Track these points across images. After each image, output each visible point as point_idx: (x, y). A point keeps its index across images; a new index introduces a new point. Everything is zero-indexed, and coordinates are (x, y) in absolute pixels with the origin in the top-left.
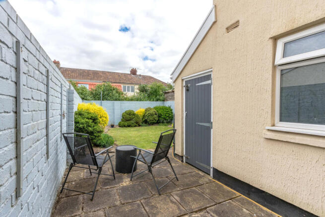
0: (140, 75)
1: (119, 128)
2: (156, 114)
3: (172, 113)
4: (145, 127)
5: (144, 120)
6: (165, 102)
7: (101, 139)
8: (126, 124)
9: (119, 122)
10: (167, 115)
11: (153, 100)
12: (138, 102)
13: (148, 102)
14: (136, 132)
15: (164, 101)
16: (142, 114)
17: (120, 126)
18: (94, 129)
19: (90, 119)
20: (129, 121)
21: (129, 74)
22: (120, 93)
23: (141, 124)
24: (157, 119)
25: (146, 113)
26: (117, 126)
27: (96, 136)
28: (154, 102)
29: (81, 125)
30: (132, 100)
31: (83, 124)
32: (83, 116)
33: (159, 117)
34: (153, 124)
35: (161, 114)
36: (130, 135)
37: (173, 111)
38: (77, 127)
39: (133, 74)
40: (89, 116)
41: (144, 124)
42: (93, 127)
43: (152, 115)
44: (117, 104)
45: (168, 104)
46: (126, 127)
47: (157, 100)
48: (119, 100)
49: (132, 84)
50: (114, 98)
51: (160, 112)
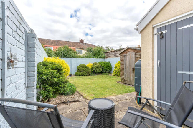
0: (86, 43)
1: (75, 77)
2: (101, 67)
3: (111, 66)
4: (94, 76)
5: (92, 71)
6: (106, 59)
7: (66, 90)
8: (80, 74)
9: (75, 72)
10: (108, 67)
11: (98, 58)
12: (88, 59)
13: (94, 59)
14: (89, 80)
15: (104, 58)
16: (91, 67)
17: (76, 75)
18: (59, 80)
19: (55, 69)
20: (82, 71)
21: (78, 43)
22: (75, 53)
23: (90, 74)
24: (101, 70)
25: (93, 66)
26: (73, 75)
27: (61, 87)
28: (98, 59)
29: (44, 77)
30: (83, 57)
31: (46, 74)
32: (47, 67)
33: (102, 68)
34: (98, 73)
35: (103, 67)
36: (86, 82)
37: (111, 65)
38: (41, 78)
39: (82, 43)
40: (54, 67)
41: (92, 74)
42: (58, 77)
43: (98, 67)
44: (73, 59)
45: (107, 60)
46: (81, 76)
47: (100, 58)
48: (75, 57)
49: (81, 48)
50: (72, 56)
51: (103, 65)
